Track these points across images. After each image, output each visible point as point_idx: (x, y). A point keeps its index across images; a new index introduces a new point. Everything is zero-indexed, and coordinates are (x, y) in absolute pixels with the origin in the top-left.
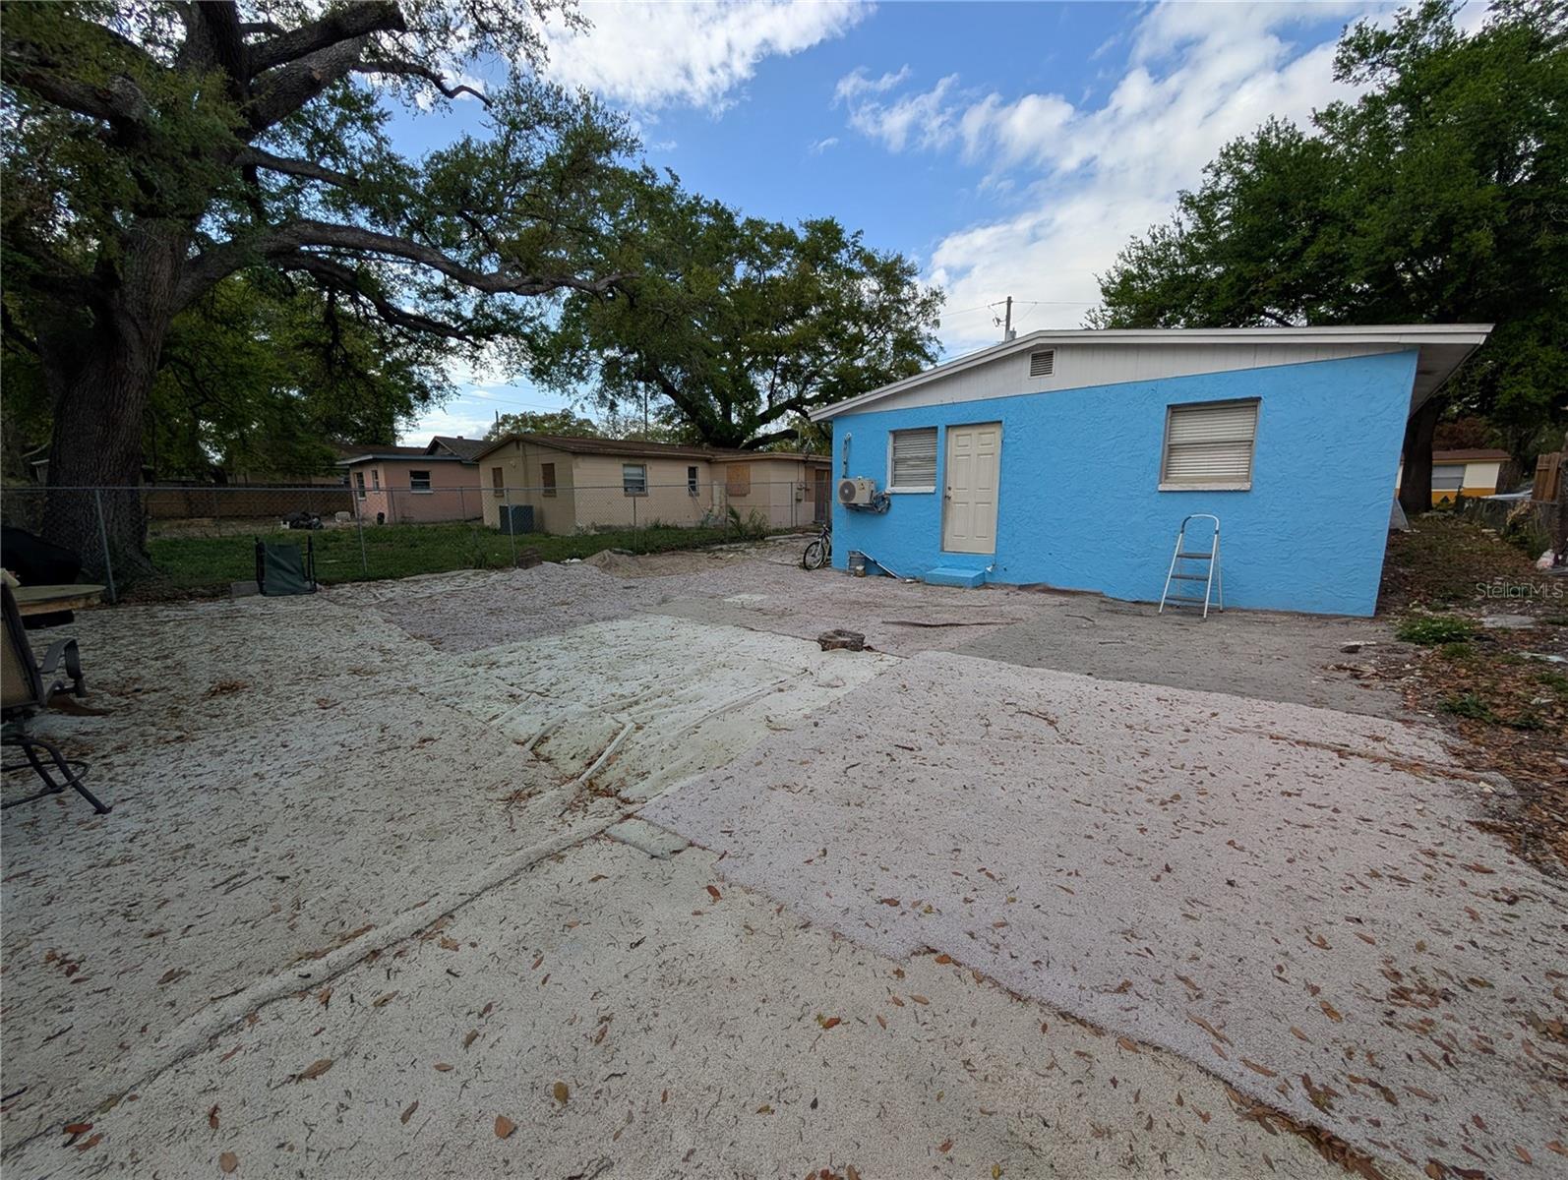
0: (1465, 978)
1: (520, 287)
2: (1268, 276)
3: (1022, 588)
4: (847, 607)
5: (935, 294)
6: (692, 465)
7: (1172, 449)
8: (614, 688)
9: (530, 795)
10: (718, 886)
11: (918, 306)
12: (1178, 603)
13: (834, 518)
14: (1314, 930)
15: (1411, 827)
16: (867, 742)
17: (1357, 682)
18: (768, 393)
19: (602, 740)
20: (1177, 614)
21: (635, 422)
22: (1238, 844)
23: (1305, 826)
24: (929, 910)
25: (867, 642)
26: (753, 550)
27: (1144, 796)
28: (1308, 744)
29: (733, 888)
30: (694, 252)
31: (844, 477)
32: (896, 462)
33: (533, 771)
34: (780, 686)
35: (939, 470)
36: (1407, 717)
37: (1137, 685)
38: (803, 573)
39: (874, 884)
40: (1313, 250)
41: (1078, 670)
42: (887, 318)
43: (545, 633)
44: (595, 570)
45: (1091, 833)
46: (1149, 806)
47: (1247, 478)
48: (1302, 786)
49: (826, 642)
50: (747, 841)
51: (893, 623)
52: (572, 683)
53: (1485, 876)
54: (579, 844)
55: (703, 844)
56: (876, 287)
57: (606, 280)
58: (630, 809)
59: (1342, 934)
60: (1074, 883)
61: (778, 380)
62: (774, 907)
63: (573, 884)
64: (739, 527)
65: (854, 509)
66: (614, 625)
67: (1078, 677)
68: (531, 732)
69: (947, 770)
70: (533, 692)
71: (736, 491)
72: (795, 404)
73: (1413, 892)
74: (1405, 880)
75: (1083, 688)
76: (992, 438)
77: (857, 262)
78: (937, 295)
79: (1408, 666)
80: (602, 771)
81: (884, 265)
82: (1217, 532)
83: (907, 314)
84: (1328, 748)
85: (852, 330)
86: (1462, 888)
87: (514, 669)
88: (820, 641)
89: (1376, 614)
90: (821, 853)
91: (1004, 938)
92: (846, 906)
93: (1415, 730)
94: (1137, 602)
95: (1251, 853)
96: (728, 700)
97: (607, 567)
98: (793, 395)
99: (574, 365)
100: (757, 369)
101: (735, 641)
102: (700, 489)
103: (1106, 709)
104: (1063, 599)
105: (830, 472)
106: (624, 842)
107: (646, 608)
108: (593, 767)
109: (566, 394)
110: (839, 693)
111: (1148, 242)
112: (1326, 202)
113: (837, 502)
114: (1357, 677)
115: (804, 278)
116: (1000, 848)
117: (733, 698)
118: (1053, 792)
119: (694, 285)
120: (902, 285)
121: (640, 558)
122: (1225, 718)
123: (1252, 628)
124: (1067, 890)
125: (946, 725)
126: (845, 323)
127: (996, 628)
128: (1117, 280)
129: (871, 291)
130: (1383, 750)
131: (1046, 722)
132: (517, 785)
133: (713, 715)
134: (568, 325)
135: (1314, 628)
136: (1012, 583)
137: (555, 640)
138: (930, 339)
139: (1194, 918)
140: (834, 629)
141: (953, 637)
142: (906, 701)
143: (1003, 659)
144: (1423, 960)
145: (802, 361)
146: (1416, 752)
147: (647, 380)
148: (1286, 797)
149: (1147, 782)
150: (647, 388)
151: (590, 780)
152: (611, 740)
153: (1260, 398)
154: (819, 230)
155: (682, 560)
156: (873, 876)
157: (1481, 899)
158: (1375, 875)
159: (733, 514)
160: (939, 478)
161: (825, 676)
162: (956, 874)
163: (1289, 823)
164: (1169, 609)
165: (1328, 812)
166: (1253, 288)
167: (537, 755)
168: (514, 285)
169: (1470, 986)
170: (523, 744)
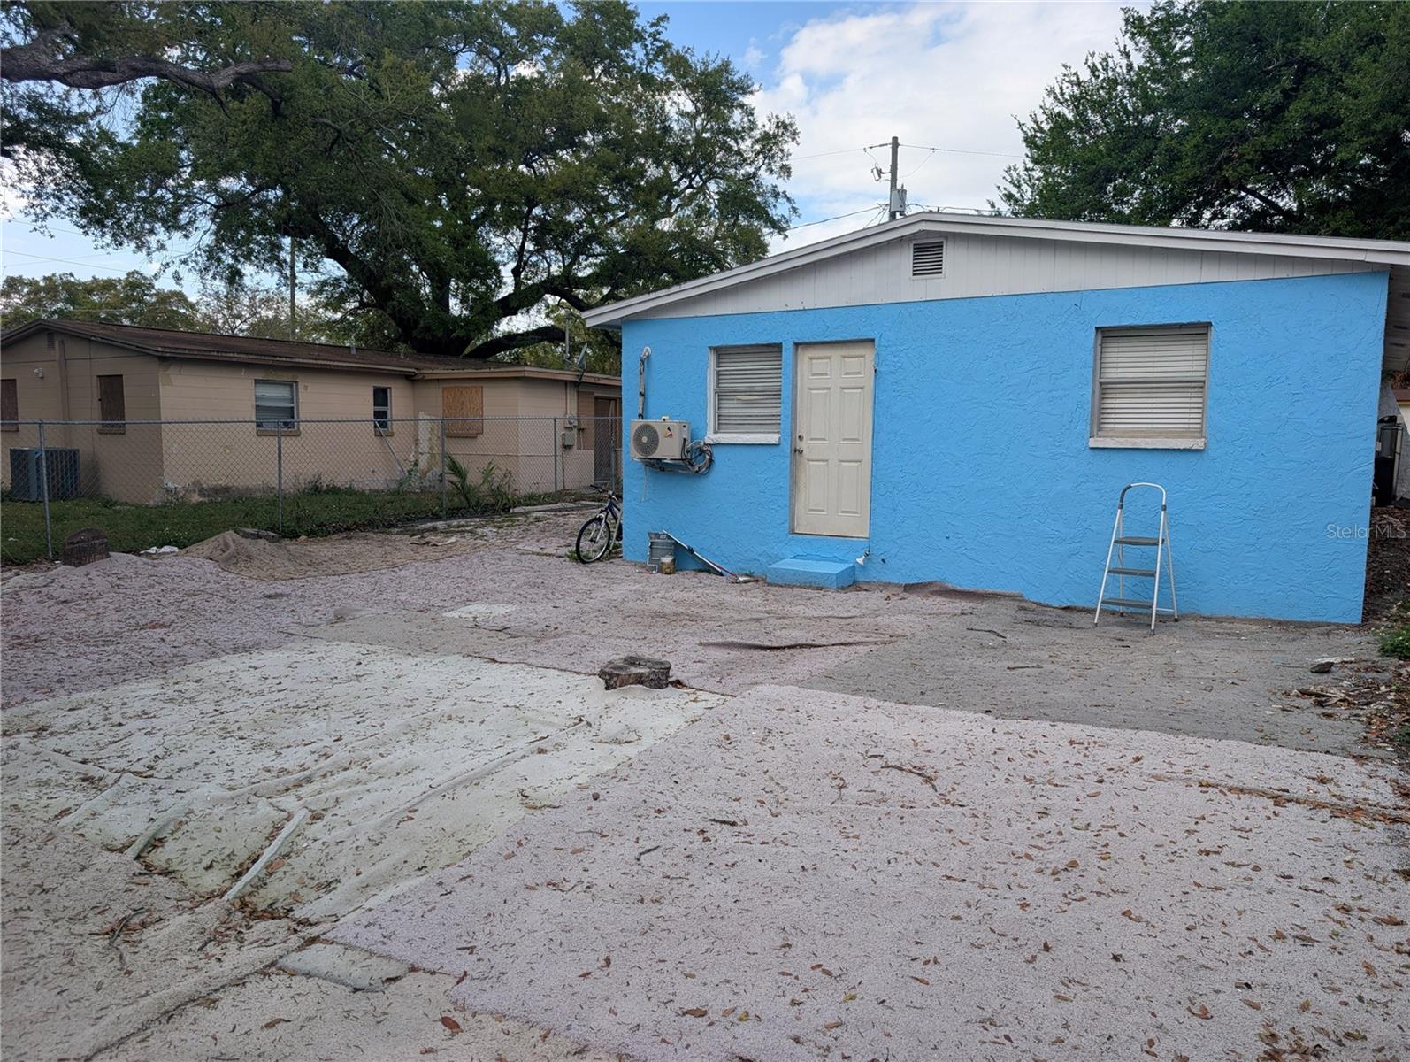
0: (1340, 1033)
1: (71, 73)
2: (1243, 138)
3: (909, 588)
4: (647, 621)
5: (784, 126)
6: (382, 384)
7: (1105, 388)
8: (265, 758)
9: (144, 925)
10: (457, 1017)
11: (757, 141)
12: (1121, 609)
13: (625, 482)
14: (1199, 1000)
15: (1332, 881)
16: (669, 818)
17: (1320, 710)
18: (513, 265)
19: (255, 839)
20: (1119, 624)
21: (268, 300)
22: (1135, 913)
23: (1216, 889)
24: (745, 1017)
25: (675, 674)
26: (489, 531)
27: (1034, 866)
28: (1242, 790)
29: (478, 1018)
30: (384, 27)
31: (641, 416)
32: (721, 395)
33: (144, 891)
34: (541, 744)
35: (784, 410)
36: (1364, 753)
37: (1047, 724)
38: (576, 570)
39: (674, 994)
40: (1297, 107)
41: (972, 707)
42: (709, 157)
43: (130, 675)
44: (210, 566)
45: (961, 914)
46: (1038, 878)
47: (1200, 433)
48: (1225, 842)
49: (611, 675)
50: (498, 958)
51: (714, 644)
52: (193, 755)
53: (1395, 928)
54: (240, 982)
55: (431, 967)
56: (689, 107)
57: (231, 70)
58: (314, 931)
59: (1231, 1000)
60: (932, 972)
61: (530, 246)
62: (537, 1033)
63: (237, 1033)
64: (464, 491)
65: (658, 467)
66: (256, 659)
67: (971, 716)
68: (133, 832)
69: (782, 848)
70: (124, 771)
71: (459, 429)
72: (562, 285)
73: (1315, 952)
74: (1310, 940)
75: (977, 731)
76: (861, 363)
77: (658, 65)
78: (785, 127)
79: (1383, 688)
80: (261, 884)
81: (703, 73)
82: (1164, 508)
83: (739, 153)
84: (1263, 794)
85: (653, 172)
86: (1367, 943)
87: (84, 736)
88: (602, 674)
89: (1363, 621)
90: (603, 963)
91: (836, 1039)
92: (636, 1022)
93: (1368, 768)
94: (1067, 609)
95: (1148, 923)
96: (458, 768)
97: (230, 560)
98: (555, 270)
99: (161, 202)
100: (494, 224)
101: (466, 679)
102: (395, 427)
103: (1002, 757)
104: (966, 605)
105: (618, 401)
106: (308, 975)
107: (308, 633)
108: (245, 879)
109: (144, 251)
110: (630, 751)
111: (1085, 75)
112: (1308, 47)
113: (630, 455)
114: (1320, 704)
115: (573, 87)
116: (842, 939)
117: (463, 767)
118: (920, 869)
119: (385, 85)
120: (731, 108)
121: (292, 546)
122: (1151, 763)
123: (1210, 643)
124: (921, 981)
125: (785, 789)
126: (642, 160)
127: (867, 649)
128: (1046, 127)
129: (682, 114)
130: (1326, 794)
131: (920, 779)
132: (118, 911)
133: (434, 791)
134: (150, 134)
135: (1288, 640)
136: (894, 580)
137: (150, 687)
138: (776, 195)
139: (1066, 1000)
140: (623, 655)
141: (804, 664)
142: (730, 758)
143: (872, 693)
144: (1305, 1022)
145: (571, 218)
146: (1362, 793)
147: (297, 232)
148: (1203, 857)
149: (1040, 849)
150: (296, 246)
151: (241, 899)
152: (271, 837)
153: (1209, 325)
154: (598, 10)
155: (365, 548)
156: (673, 984)
157: (1382, 953)
158: (1280, 936)
159: (455, 469)
160: (786, 423)
161: (609, 727)
162: (784, 974)
163: (1199, 886)
164: (1111, 619)
165: (1248, 871)
166: (1224, 153)
167: (147, 866)
168: (61, 70)
169: (1344, 1041)
170: (121, 851)
